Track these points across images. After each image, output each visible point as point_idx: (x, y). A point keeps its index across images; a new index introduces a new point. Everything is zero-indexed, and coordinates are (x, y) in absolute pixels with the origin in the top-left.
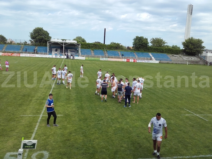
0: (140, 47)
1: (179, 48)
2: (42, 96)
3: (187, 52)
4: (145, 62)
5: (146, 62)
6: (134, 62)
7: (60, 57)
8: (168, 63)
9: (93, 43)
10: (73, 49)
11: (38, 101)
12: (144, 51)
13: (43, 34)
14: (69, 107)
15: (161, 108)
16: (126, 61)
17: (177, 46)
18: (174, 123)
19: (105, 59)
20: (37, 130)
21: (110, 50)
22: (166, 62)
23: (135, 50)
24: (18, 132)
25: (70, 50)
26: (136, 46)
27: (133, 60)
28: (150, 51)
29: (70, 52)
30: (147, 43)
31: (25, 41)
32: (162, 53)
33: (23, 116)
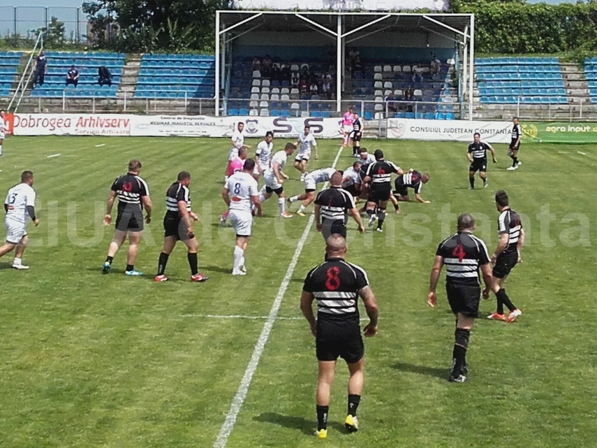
10: (411, 64)
25: (387, 68)
29: (388, 84)
31: (54, 20)
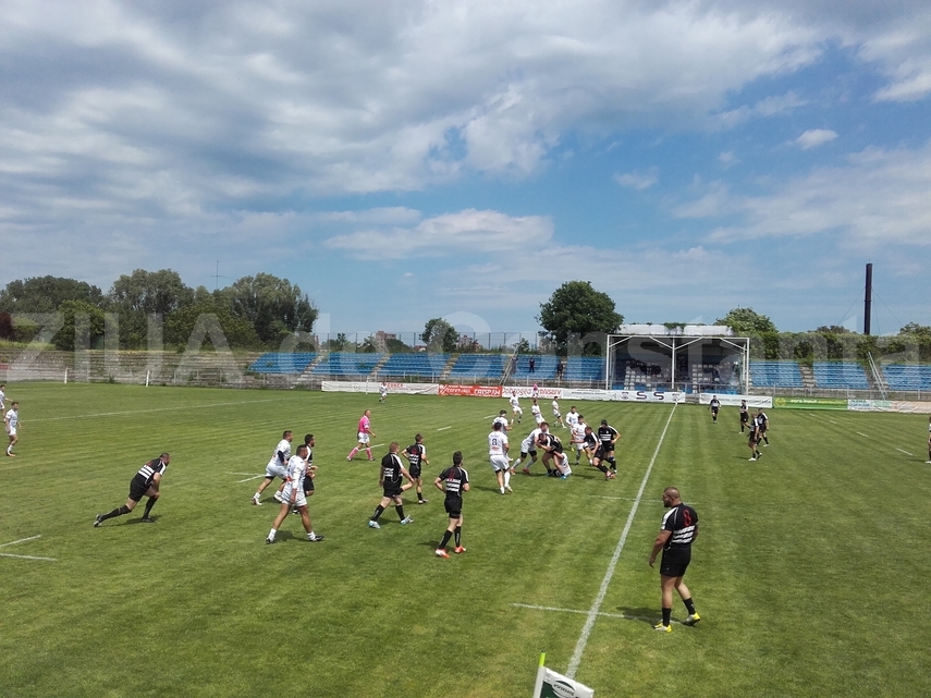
2: (591, 540)
7: (657, 399)
11: (577, 559)
13: (593, 306)
14: (711, 591)
19: (872, 405)
20: (579, 666)
24: (507, 664)
25: (700, 366)
29: (700, 375)
33: (521, 608)
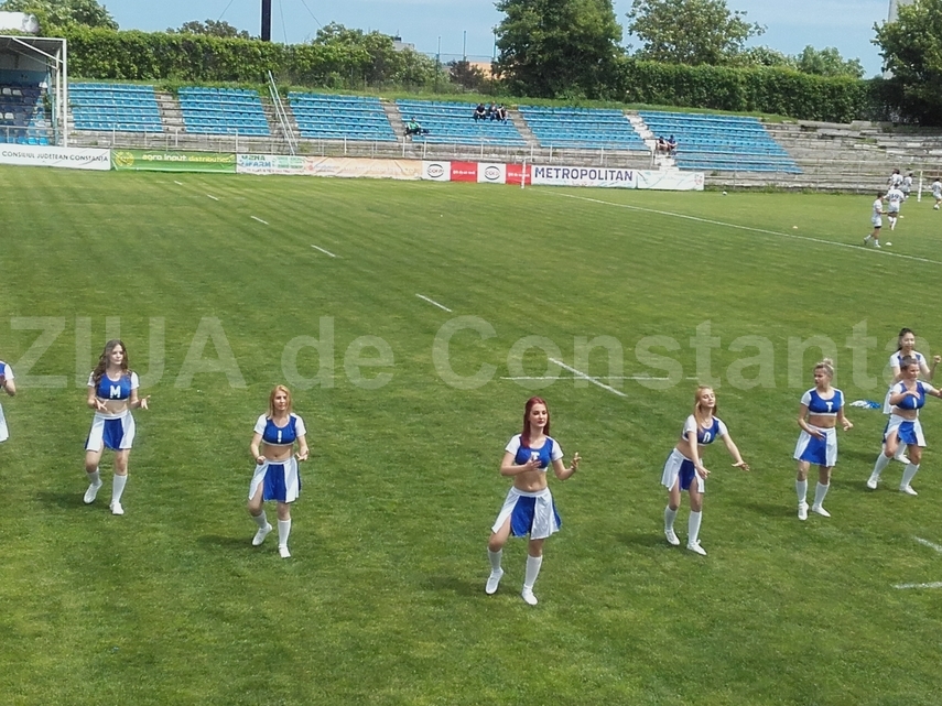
0: (552, 64)
1: (854, 68)
3: (914, 98)
4: (597, 183)
5: (608, 183)
6: (509, 181)
8: (771, 190)
9: (170, 31)
10: (2, 86)
12: (591, 96)
15: (741, 538)
16: (446, 177)
17: (835, 51)
18: (846, 649)
19: (274, 164)
21: (316, 91)
22: (759, 180)
23: (516, 91)
26: (520, 57)
27: (503, 167)
28: (638, 100)
30: (610, 29)
32: (727, 108)
